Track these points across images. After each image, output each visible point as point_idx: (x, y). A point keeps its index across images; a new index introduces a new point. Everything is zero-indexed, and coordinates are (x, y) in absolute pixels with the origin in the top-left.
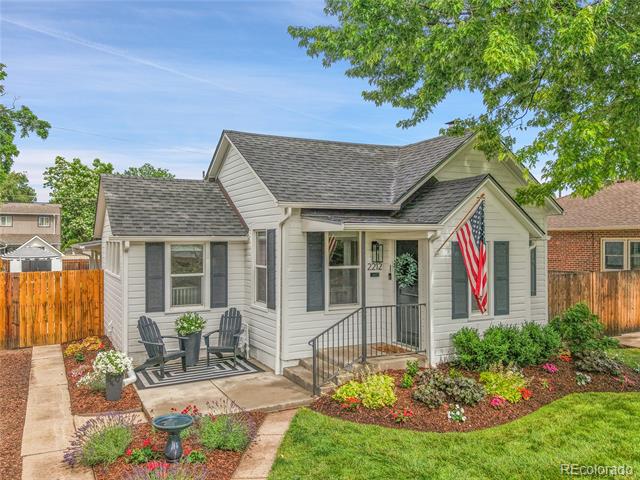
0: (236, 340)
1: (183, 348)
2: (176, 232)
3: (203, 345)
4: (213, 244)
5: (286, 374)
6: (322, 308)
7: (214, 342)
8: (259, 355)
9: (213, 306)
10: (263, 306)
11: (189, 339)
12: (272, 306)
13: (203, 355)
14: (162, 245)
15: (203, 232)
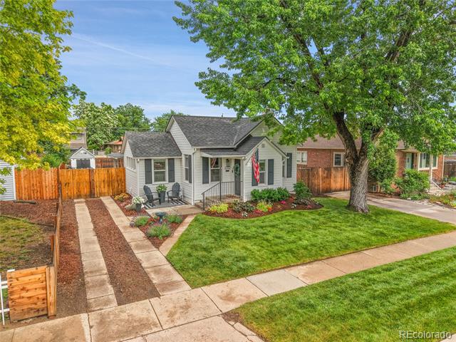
0: (178, 194)
1: (159, 196)
2: (155, 155)
3: (166, 196)
4: (169, 159)
5: (195, 205)
6: (208, 183)
7: (170, 195)
8: (186, 199)
9: (169, 182)
10: (188, 182)
11: (161, 193)
12: (190, 182)
13: (166, 199)
14: (151, 160)
15: (165, 155)
